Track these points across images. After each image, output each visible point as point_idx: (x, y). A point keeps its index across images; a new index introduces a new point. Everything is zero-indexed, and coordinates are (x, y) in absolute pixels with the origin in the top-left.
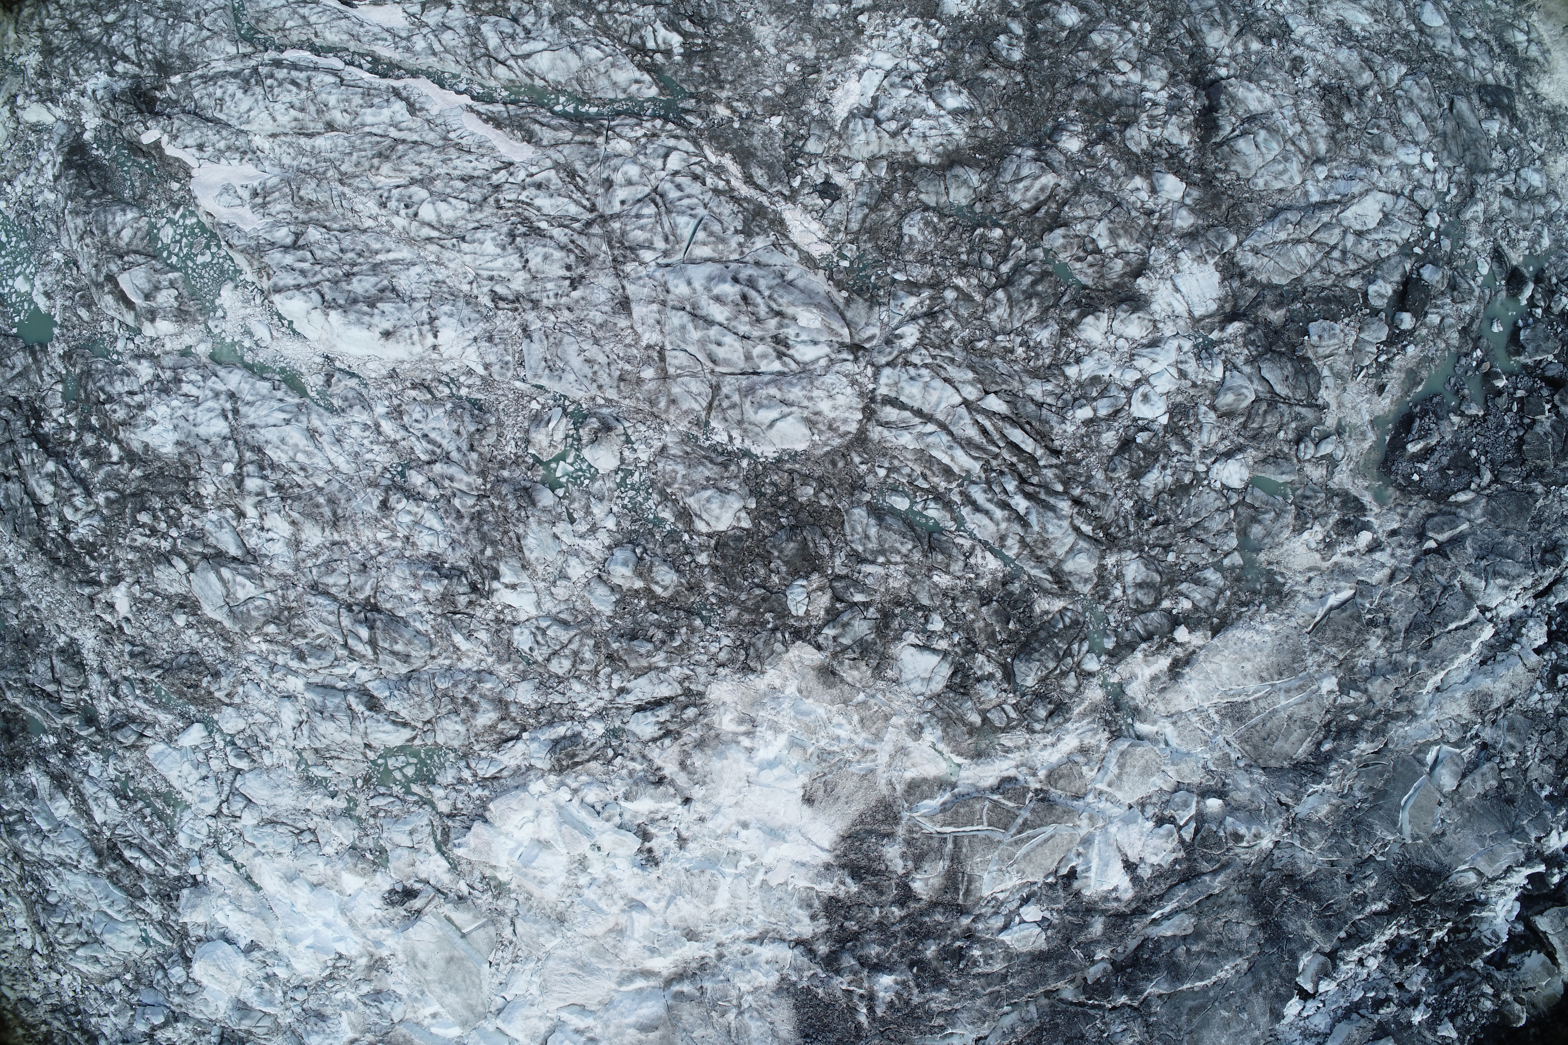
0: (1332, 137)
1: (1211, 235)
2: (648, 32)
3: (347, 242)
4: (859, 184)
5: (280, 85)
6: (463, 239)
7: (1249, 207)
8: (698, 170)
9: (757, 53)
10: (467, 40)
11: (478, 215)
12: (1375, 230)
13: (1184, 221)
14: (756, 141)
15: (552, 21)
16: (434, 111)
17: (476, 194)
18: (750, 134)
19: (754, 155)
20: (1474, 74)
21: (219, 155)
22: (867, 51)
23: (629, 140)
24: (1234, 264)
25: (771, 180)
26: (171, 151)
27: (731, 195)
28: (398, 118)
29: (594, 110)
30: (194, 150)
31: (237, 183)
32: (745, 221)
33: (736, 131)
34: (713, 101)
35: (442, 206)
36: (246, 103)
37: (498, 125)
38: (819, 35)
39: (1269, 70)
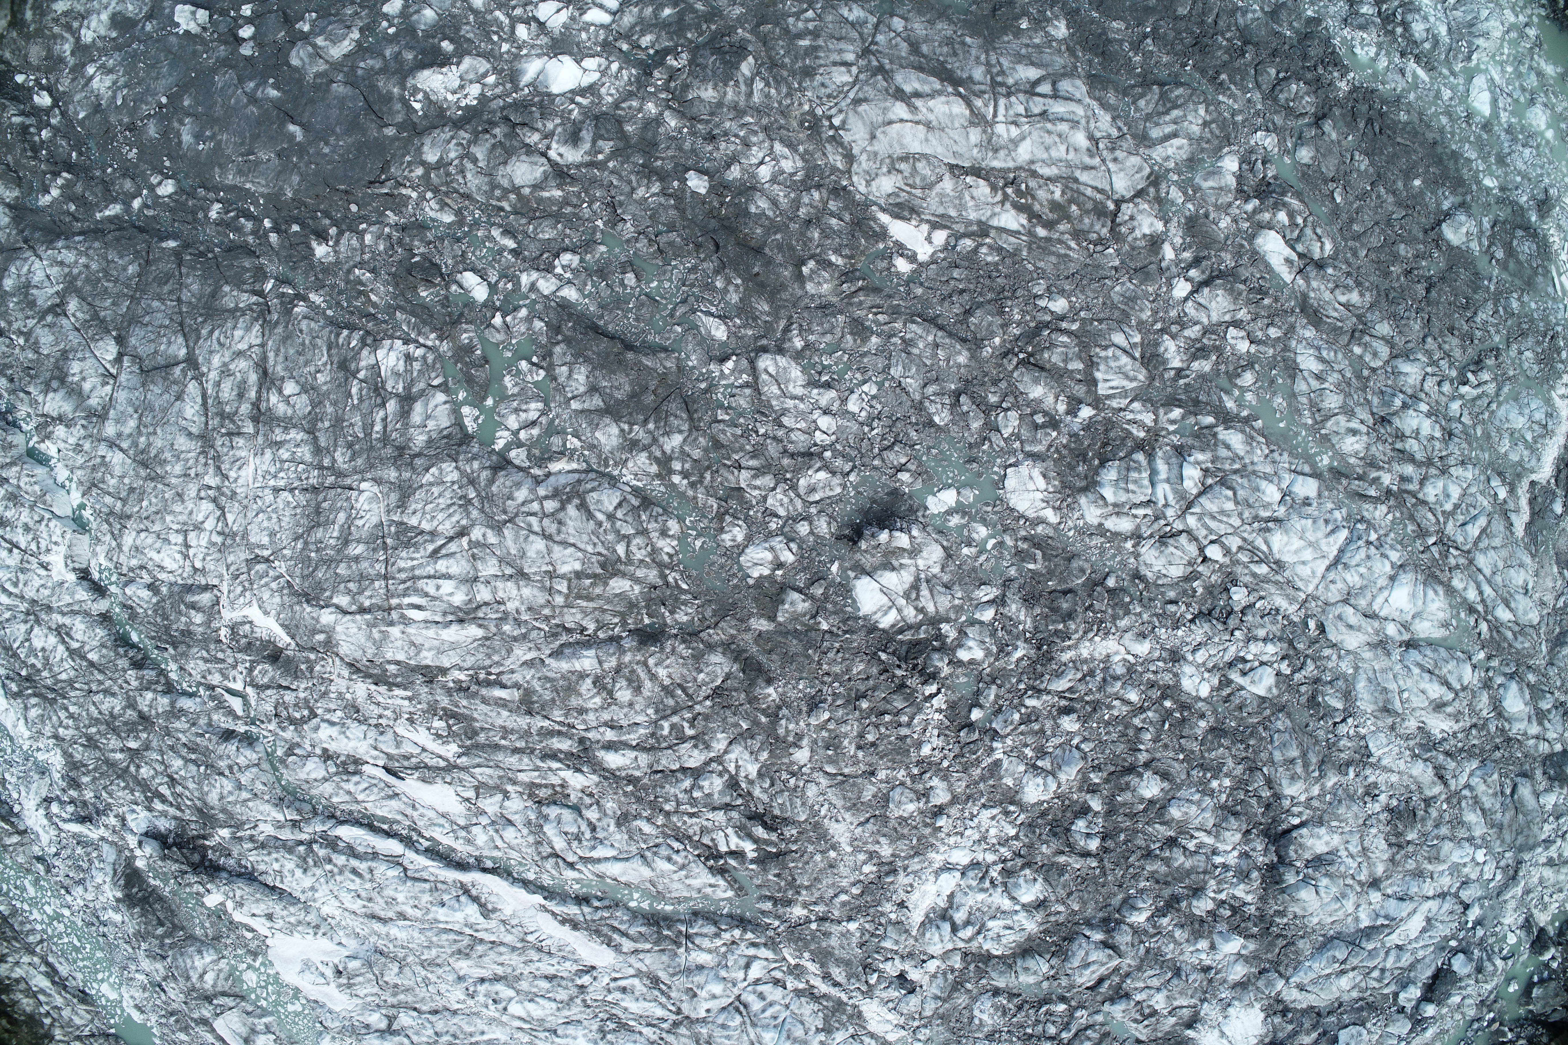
0: (1392, 860)
1: (1261, 983)
2: (719, 836)
3: (440, 1026)
4: (934, 976)
5: (341, 872)
6: (555, 1032)
7: (1301, 944)
8: (778, 975)
9: (832, 854)
10: (531, 839)
11: (566, 1013)
12: (1416, 939)
13: (1239, 972)
14: (834, 941)
15: (619, 825)
16: (508, 911)
17: (562, 995)
18: (827, 934)
19: (831, 954)
20: (1544, 748)
21: (291, 929)
22: (942, 849)
23: (710, 951)
24: (1279, 1001)
25: (849, 977)
26: (238, 917)
27: (810, 994)
28: (472, 920)
29: (669, 908)
30: (263, 920)
31: (317, 959)
32: (826, 1019)
33: (813, 933)
34: (789, 903)
35: (531, 1006)
36: (308, 882)
37: (575, 926)
38: (896, 837)
39: (1341, 810)
